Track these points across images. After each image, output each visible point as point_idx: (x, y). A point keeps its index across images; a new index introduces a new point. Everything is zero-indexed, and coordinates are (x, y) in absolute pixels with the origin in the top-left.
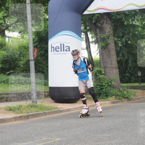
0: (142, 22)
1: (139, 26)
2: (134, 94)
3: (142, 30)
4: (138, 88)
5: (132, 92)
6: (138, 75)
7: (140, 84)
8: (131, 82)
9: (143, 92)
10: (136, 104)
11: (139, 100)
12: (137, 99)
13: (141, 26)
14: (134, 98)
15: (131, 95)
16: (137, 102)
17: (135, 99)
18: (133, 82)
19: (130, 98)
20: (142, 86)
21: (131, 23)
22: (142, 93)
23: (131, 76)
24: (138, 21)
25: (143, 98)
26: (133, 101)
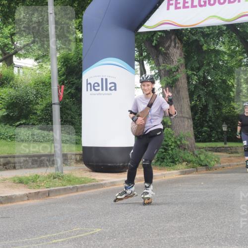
0: (230, 47)
1: (225, 53)
2: (216, 159)
3: (230, 59)
4: (223, 150)
6: (222, 130)
7: (225, 144)
8: (210, 141)
9: (230, 157)
10: (219, 175)
11: (224, 170)
12: (220, 167)
13: (228, 52)
14: (216, 165)
15: (211, 161)
16: (221, 173)
17: (218, 168)
18: (215, 141)
19: (210, 166)
20: (229, 147)
21: (212, 47)
22: (229, 159)
23: (211, 131)
24: (224, 44)
25: (230, 165)
26: (215, 171)
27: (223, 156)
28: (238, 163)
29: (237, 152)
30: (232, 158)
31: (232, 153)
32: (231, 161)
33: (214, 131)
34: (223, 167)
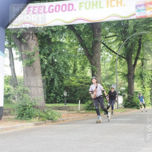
0: (69, 40)
1: (66, 44)
2: (59, 115)
3: (69, 48)
4: (64, 109)
5: (57, 113)
6: (64, 95)
7: (65, 104)
8: (56, 103)
9: (68, 113)
10: (60, 126)
11: (64, 122)
12: (62, 120)
13: (68, 43)
14: (59, 119)
15: (55, 116)
16: (62, 124)
17: (60, 121)
18: (59, 103)
19: (54, 120)
20: (68, 107)
21: (58, 40)
23: (56, 96)
24: (66, 38)
25: (68, 119)
26: (58, 123)
27: (64, 113)
28: (73, 118)
29: (73, 110)
30: (70, 114)
31: (70, 111)
32: (69, 116)
33: (58, 96)
34: (63, 120)
